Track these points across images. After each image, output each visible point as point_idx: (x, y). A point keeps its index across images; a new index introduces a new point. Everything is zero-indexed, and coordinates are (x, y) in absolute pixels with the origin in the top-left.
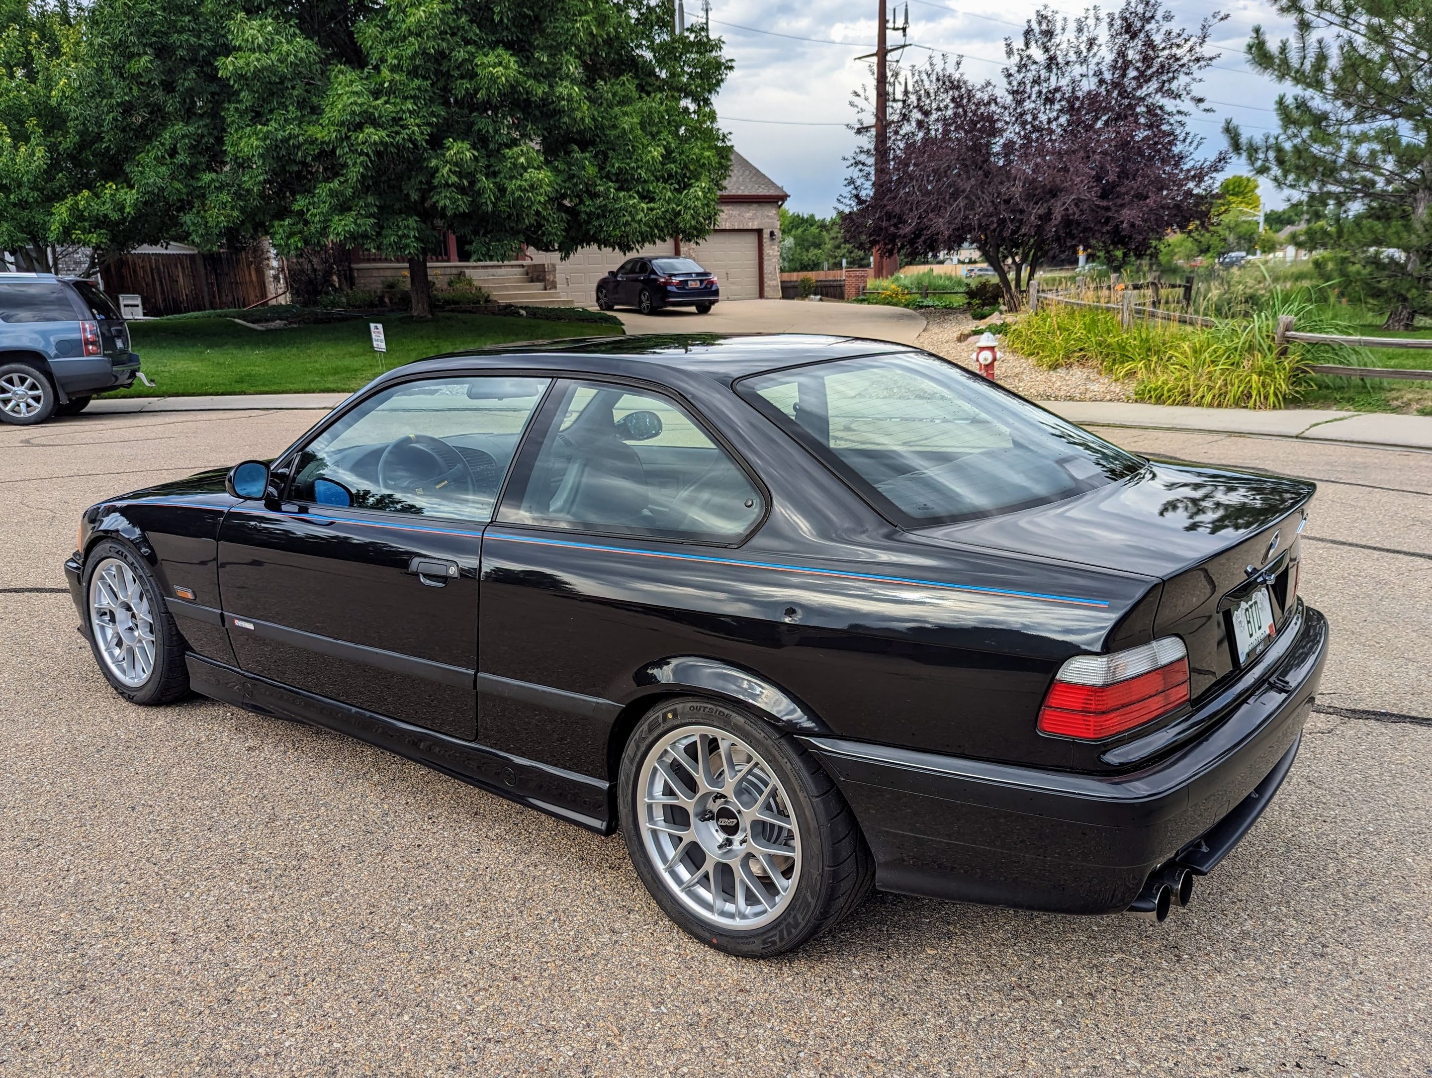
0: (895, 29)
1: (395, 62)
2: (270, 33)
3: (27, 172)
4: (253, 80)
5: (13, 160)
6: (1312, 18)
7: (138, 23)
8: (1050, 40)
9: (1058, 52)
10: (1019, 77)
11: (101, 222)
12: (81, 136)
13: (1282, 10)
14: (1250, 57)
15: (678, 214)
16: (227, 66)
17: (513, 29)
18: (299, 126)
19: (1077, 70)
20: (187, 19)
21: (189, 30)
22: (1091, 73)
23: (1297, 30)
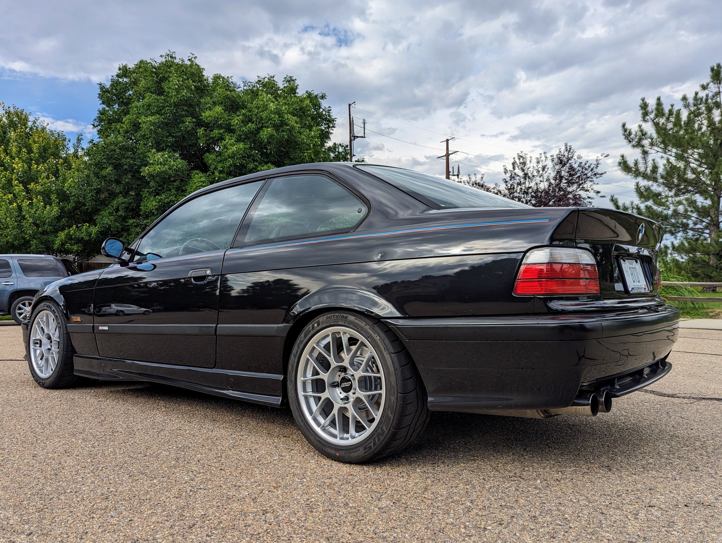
0: (453, 175)
1: (221, 169)
2: (166, 158)
3: (49, 218)
4: (156, 177)
5: (43, 212)
6: (648, 149)
7: (108, 154)
8: (524, 166)
9: (529, 172)
10: (511, 182)
11: (79, 241)
12: (76, 204)
13: (634, 146)
14: (620, 168)
16: (145, 171)
17: (276, 156)
18: (175, 197)
19: (538, 179)
20: (130, 153)
21: (131, 158)
22: (545, 180)
23: (641, 155)
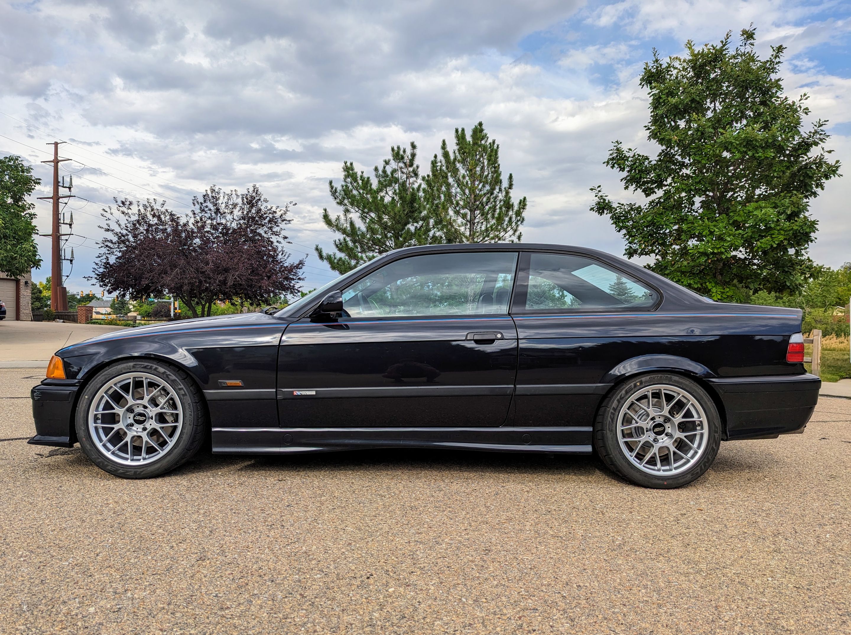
0: (64, 187)
6: (349, 208)
8: (216, 201)
13: (338, 203)
15: (15, 258)
23: (343, 212)
